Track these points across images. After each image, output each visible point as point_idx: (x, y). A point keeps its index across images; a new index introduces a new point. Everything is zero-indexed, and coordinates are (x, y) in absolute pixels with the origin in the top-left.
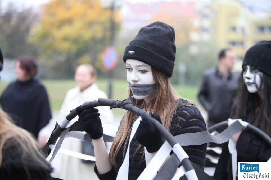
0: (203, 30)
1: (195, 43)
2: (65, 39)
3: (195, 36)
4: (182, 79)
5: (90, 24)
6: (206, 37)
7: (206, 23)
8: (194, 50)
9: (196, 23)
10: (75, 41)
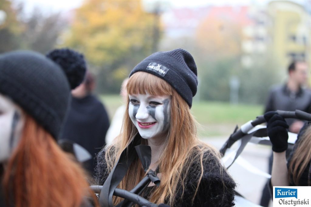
0: (258, 39)
1: (249, 54)
2: (99, 48)
3: (248, 47)
4: (234, 96)
5: (128, 32)
6: (261, 47)
7: (262, 31)
8: (247, 62)
9: (249, 31)
10: (111, 51)
